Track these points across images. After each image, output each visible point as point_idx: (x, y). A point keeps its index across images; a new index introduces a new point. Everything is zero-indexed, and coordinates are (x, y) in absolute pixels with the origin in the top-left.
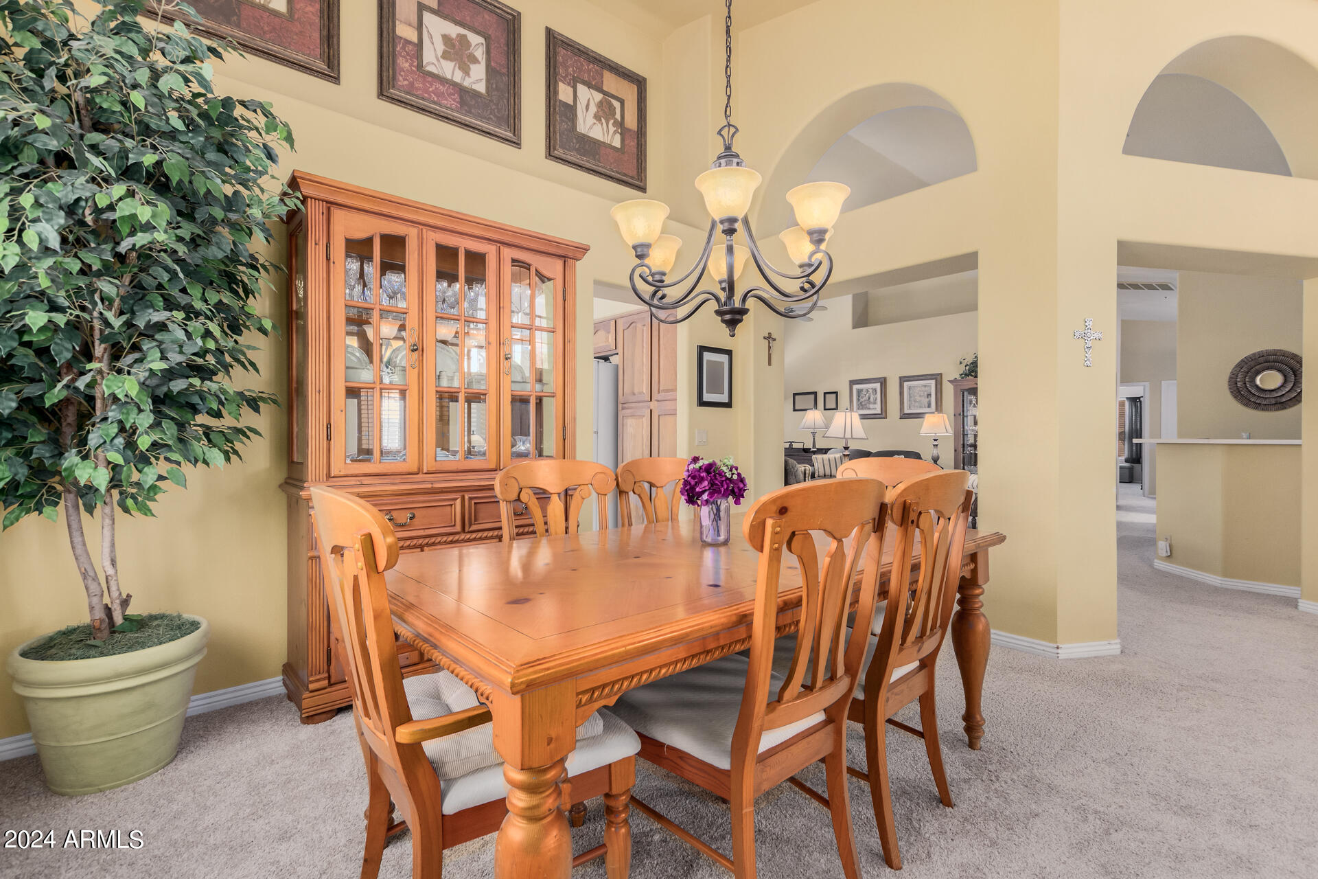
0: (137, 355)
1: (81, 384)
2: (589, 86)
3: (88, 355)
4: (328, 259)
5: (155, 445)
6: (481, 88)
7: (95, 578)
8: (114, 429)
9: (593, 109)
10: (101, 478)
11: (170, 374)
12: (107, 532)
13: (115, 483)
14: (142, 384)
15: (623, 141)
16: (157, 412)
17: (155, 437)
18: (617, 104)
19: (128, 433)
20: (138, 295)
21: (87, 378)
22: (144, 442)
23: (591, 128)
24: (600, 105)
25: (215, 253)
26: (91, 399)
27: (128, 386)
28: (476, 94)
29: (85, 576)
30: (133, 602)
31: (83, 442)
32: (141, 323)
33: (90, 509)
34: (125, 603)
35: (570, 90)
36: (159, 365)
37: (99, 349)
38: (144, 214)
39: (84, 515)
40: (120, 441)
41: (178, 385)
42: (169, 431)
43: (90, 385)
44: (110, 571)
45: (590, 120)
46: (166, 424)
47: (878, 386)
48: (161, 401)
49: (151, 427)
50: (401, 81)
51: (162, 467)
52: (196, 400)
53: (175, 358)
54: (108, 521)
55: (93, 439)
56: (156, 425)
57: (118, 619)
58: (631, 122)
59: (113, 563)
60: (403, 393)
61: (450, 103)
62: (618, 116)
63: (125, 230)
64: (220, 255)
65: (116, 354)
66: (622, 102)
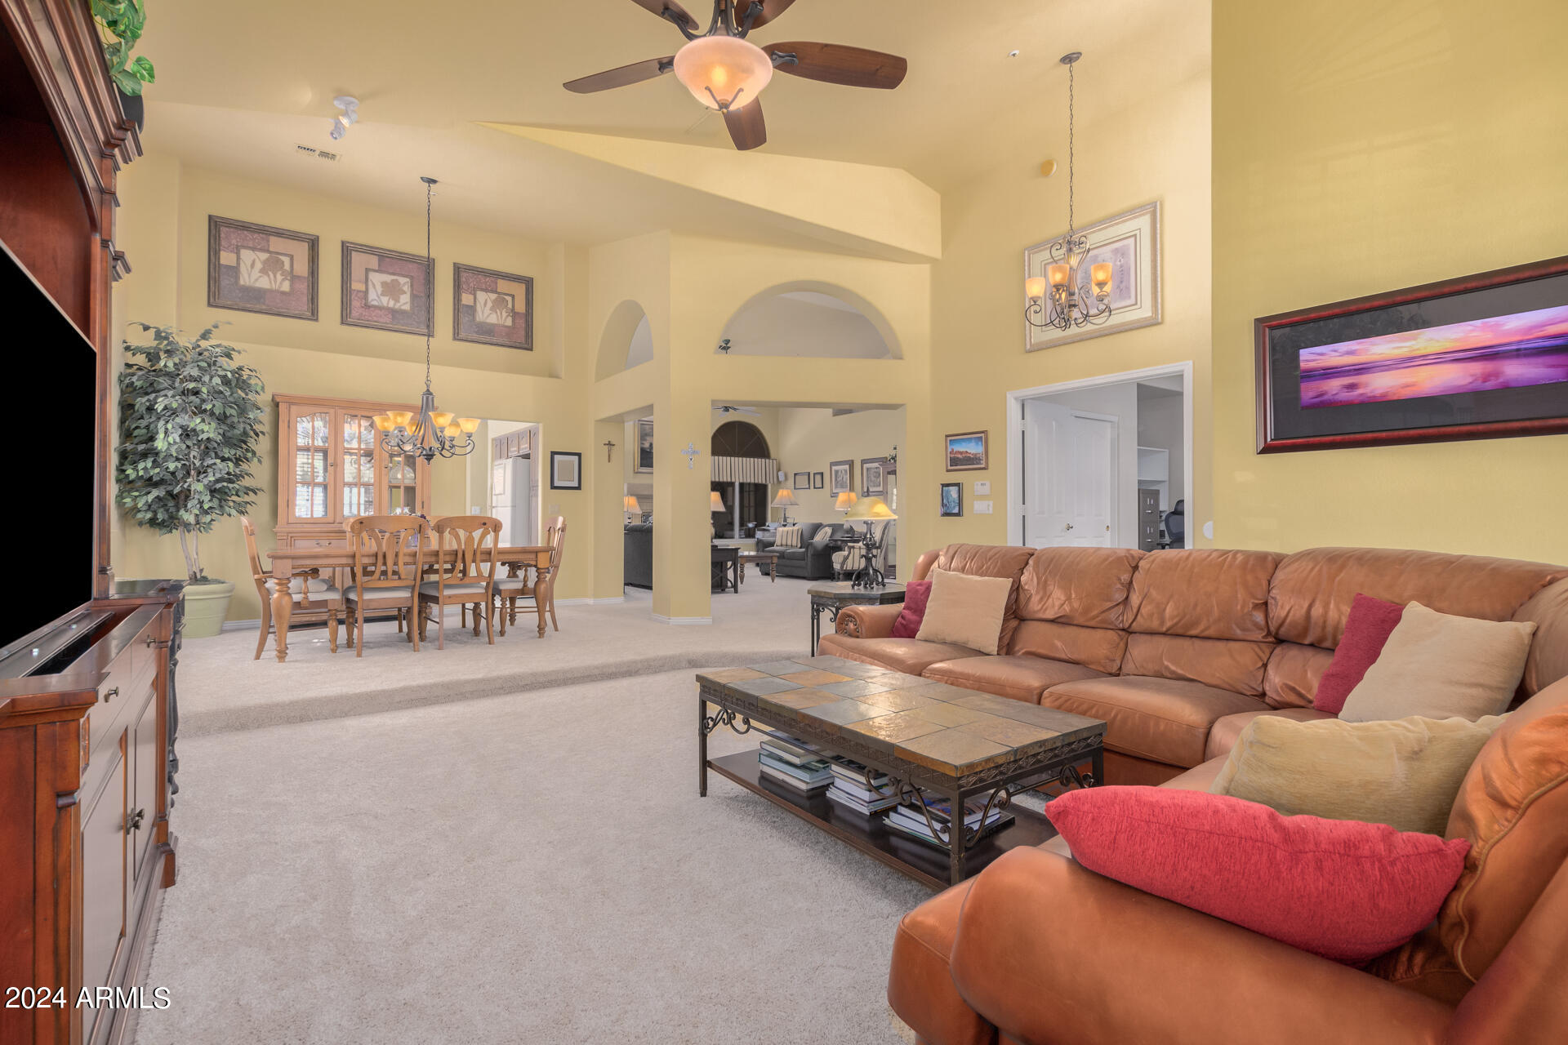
0: (205, 475)
1: (185, 486)
2: (486, 290)
3: (188, 473)
4: (289, 427)
5: (211, 508)
6: (407, 307)
7: (190, 559)
8: (196, 502)
9: (490, 304)
10: (191, 519)
11: (218, 481)
12: (195, 542)
13: (198, 523)
14: (204, 486)
15: (513, 321)
16: (212, 496)
17: (210, 504)
18: (509, 299)
19: (201, 503)
20: (206, 453)
21: (187, 484)
22: (206, 506)
23: (488, 316)
24: (494, 302)
25: (237, 432)
26: (190, 491)
27: (199, 487)
28: (403, 312)
29: (186, 558)
30: (204, 570)
31: (186, 506)
32: (205, 464)
33: (189, 531)
34: (201, 571)
35: (472, 297)
36: (212, 479)
37: (192, 472)
38: (206, 428)
39: (187, 533)
40: (198, 506)
41: (218, 486)
42: (215, 503)
43: (189, 486)
44: (195, 556)
45: (487, 311)
46: (214, 500)
47: (847, 467)
48: (213, 492)
49: (209, 501)
50: (355, 314)
51: (214, 516)
52: (227, 490)
53: (218, 475)
54: (195, 538)
55: (189, 505)
56: (211, 500)
57: (199, 577)
58: (521, 307)
59: (197, 554)
60: (325, 487)
61: (386, 319)
62: (510, 306)
63: (200, 433)
64: (239, 432)
65: (199, 473)
66: (513, 297)
